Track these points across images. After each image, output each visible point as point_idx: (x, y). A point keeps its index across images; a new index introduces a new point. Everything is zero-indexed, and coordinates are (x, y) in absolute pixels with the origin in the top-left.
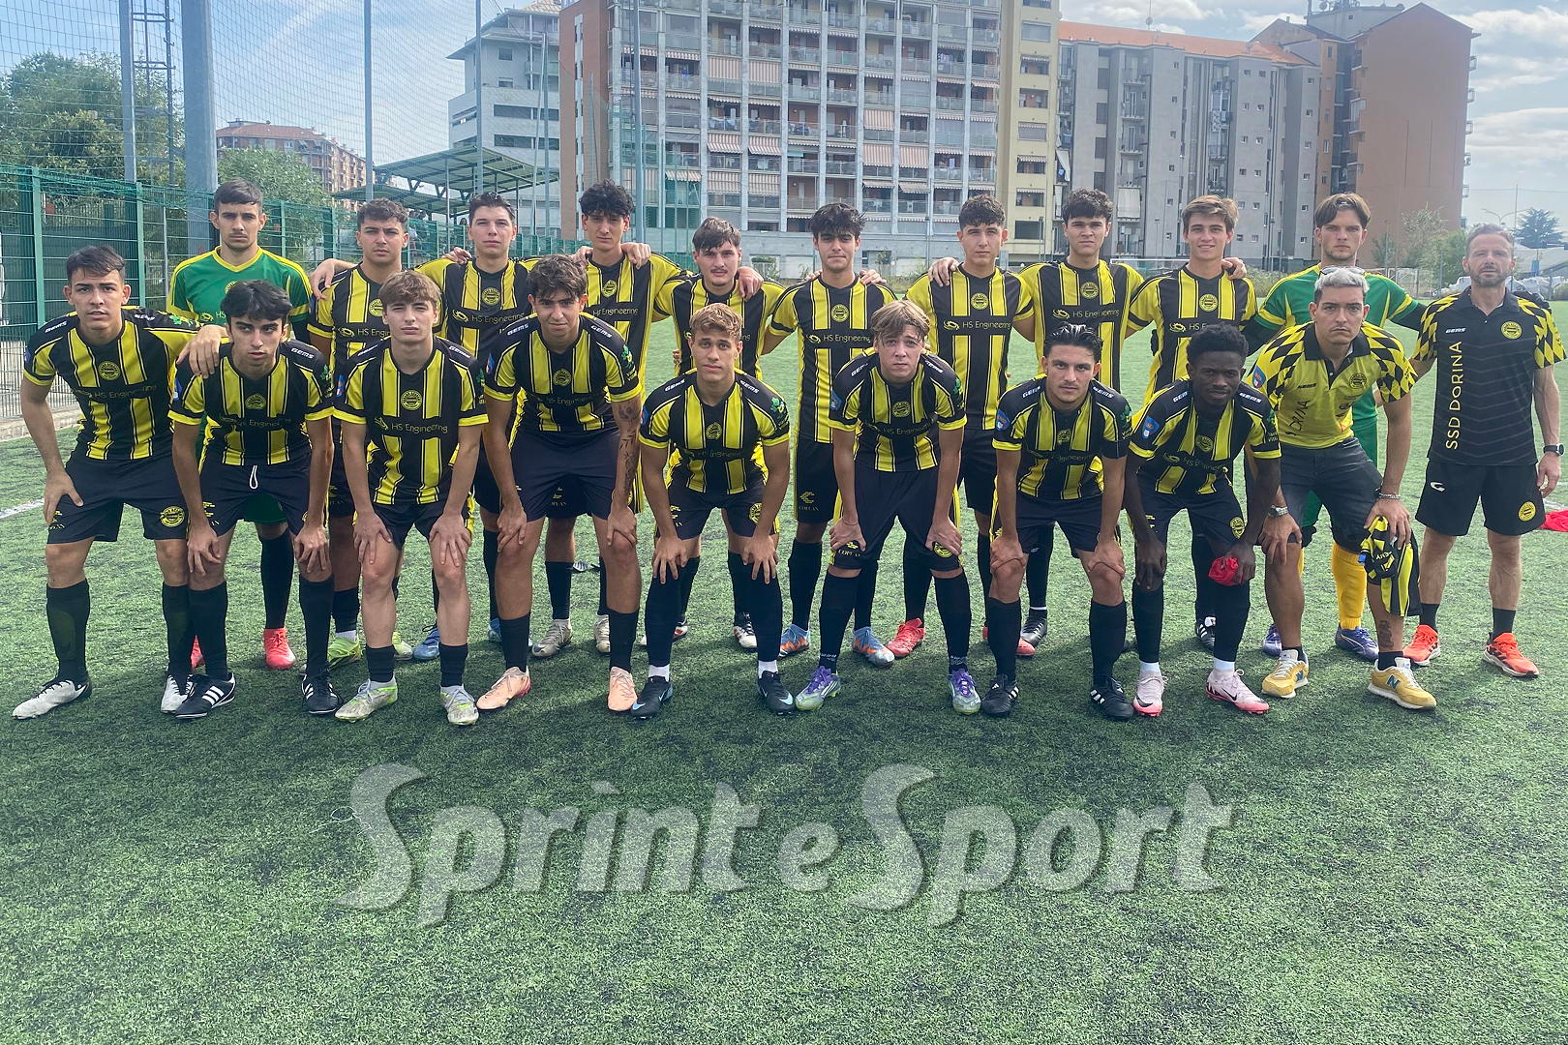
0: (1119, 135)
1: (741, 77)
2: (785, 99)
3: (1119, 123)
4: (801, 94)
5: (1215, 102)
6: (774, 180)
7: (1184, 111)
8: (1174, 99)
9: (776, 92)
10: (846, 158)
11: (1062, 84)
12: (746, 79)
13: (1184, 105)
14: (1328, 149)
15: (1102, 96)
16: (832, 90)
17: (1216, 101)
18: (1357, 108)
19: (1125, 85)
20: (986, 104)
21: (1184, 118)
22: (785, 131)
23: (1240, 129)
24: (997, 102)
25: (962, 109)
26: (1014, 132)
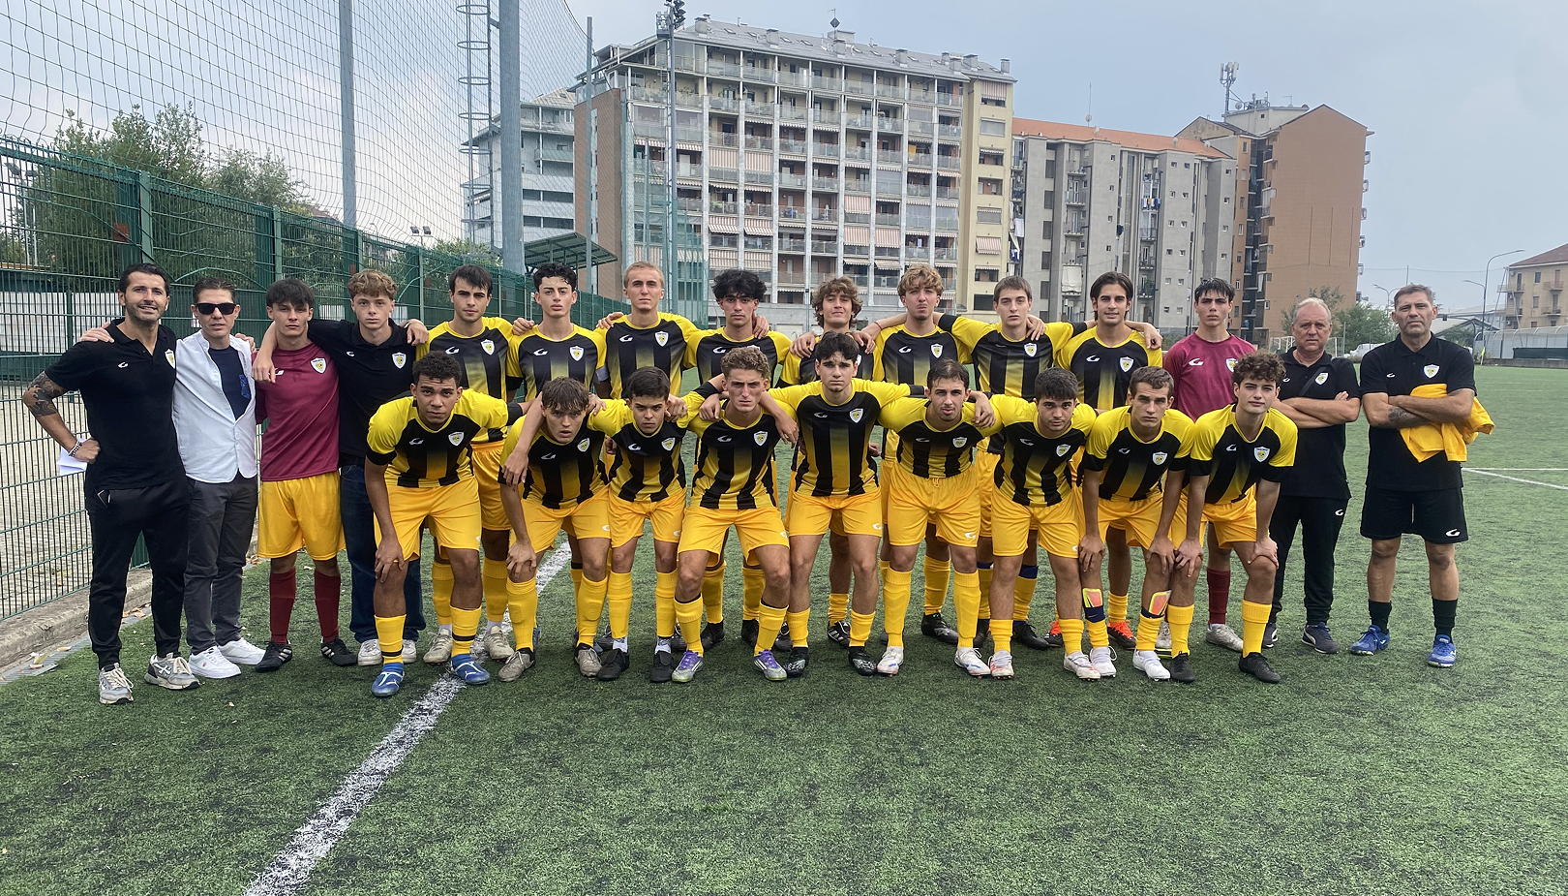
0: (1063, 220)
1: (737, 165)
2: (776, 186)
3: (1064, 208)
4: (790, 181)
5: (1145, 190)
6: (767, 258)
7: (1120, 198)
8: (1111, 187)
9: (767, 179)
10: (828, 238)
11: (1016, 173)
12: (742, 169)
13: (1119, 193)
14: (1242, 233)
15: (1049, 185)
16: (817, 178)
17: (1147, 188)
18: (1268, 196)
19: (1069, 175)
20: (950, 190)
21: (1119, 204)
22: (776, 214)
23: (1168, 213)
24: (960, 189)
25: (929, 195)
26: (974, 216)
